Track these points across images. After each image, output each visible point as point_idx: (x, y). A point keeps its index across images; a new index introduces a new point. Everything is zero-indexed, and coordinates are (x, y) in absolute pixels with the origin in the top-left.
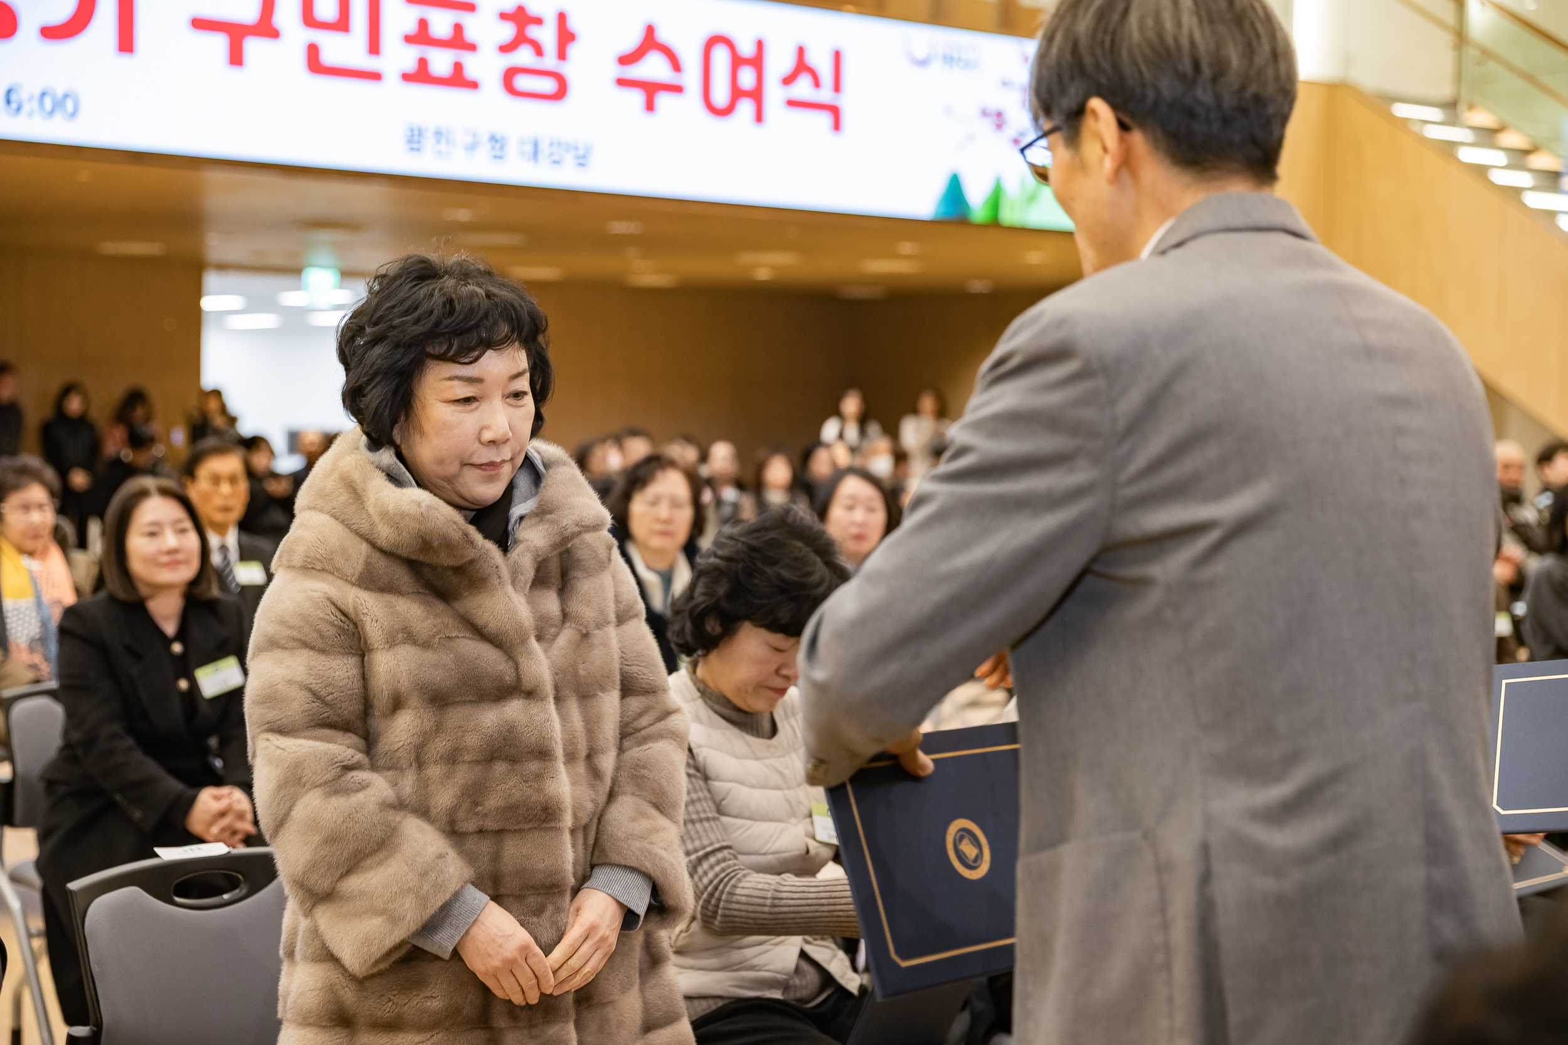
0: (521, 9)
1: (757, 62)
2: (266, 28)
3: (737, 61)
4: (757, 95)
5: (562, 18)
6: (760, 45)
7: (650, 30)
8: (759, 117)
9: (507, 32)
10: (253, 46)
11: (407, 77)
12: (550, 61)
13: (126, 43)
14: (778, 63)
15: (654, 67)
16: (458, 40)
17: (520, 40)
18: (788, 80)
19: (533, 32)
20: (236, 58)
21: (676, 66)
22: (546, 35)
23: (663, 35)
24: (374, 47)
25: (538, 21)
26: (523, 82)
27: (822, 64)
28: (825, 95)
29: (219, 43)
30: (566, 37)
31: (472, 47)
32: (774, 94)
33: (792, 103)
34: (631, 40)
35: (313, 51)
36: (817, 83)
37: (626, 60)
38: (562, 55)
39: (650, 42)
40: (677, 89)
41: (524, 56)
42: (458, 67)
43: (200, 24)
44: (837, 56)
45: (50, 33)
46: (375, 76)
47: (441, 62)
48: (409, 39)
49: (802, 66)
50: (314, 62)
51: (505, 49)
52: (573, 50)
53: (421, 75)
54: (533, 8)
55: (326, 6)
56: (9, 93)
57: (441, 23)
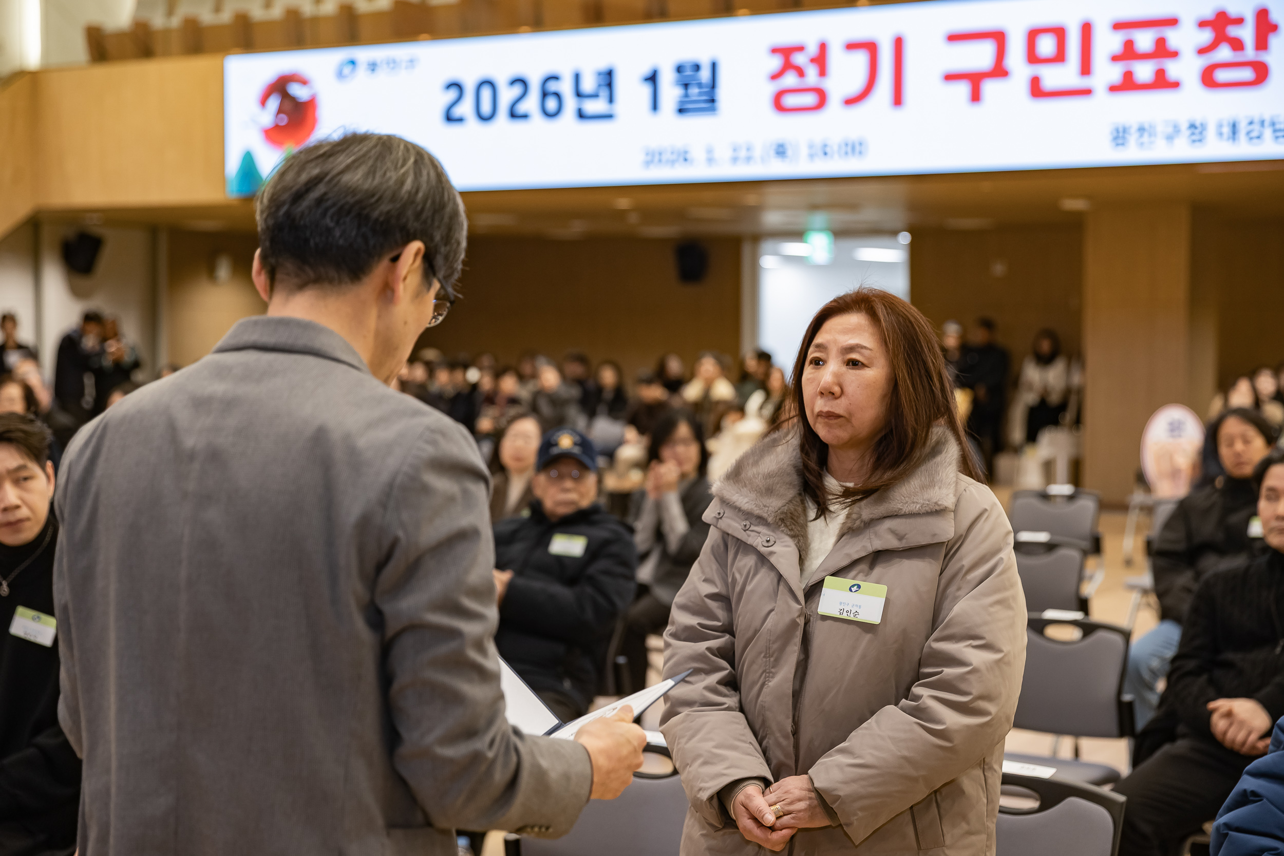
0: (1221, 15)
2: (999, 71)
5: (1262, 15)
9: (1206, 36)
10: (989, 86)
11: (1113, 89)
12: (1250, 53)
13: (898, 100)
16: (1162, 50)
17: (1221, 38)
19: (1233, 31)
20: (976, 96)
22: (1247, 33)
24: (1086, 68)
25: (1240, 21)
26: (1222, 76)
29: (963, 89)
30: (1266, 29)
31: (1174, 54)
35: (1035, 82)
38: (1262, 44)
41: (1224, 53)
42: (1160, 73)
43: (950, 77)
45: (851, 101)
46: (1087, 92)
47: (1144, 71)
48: (1115, 58)
50: (1037, 90)
51: (1204, 51)
52: (1274, 41)
53: (1128, 84)
54: (1233, 11)
55: (1046, 46)
56: (825, 146)
57: (1144, 40)
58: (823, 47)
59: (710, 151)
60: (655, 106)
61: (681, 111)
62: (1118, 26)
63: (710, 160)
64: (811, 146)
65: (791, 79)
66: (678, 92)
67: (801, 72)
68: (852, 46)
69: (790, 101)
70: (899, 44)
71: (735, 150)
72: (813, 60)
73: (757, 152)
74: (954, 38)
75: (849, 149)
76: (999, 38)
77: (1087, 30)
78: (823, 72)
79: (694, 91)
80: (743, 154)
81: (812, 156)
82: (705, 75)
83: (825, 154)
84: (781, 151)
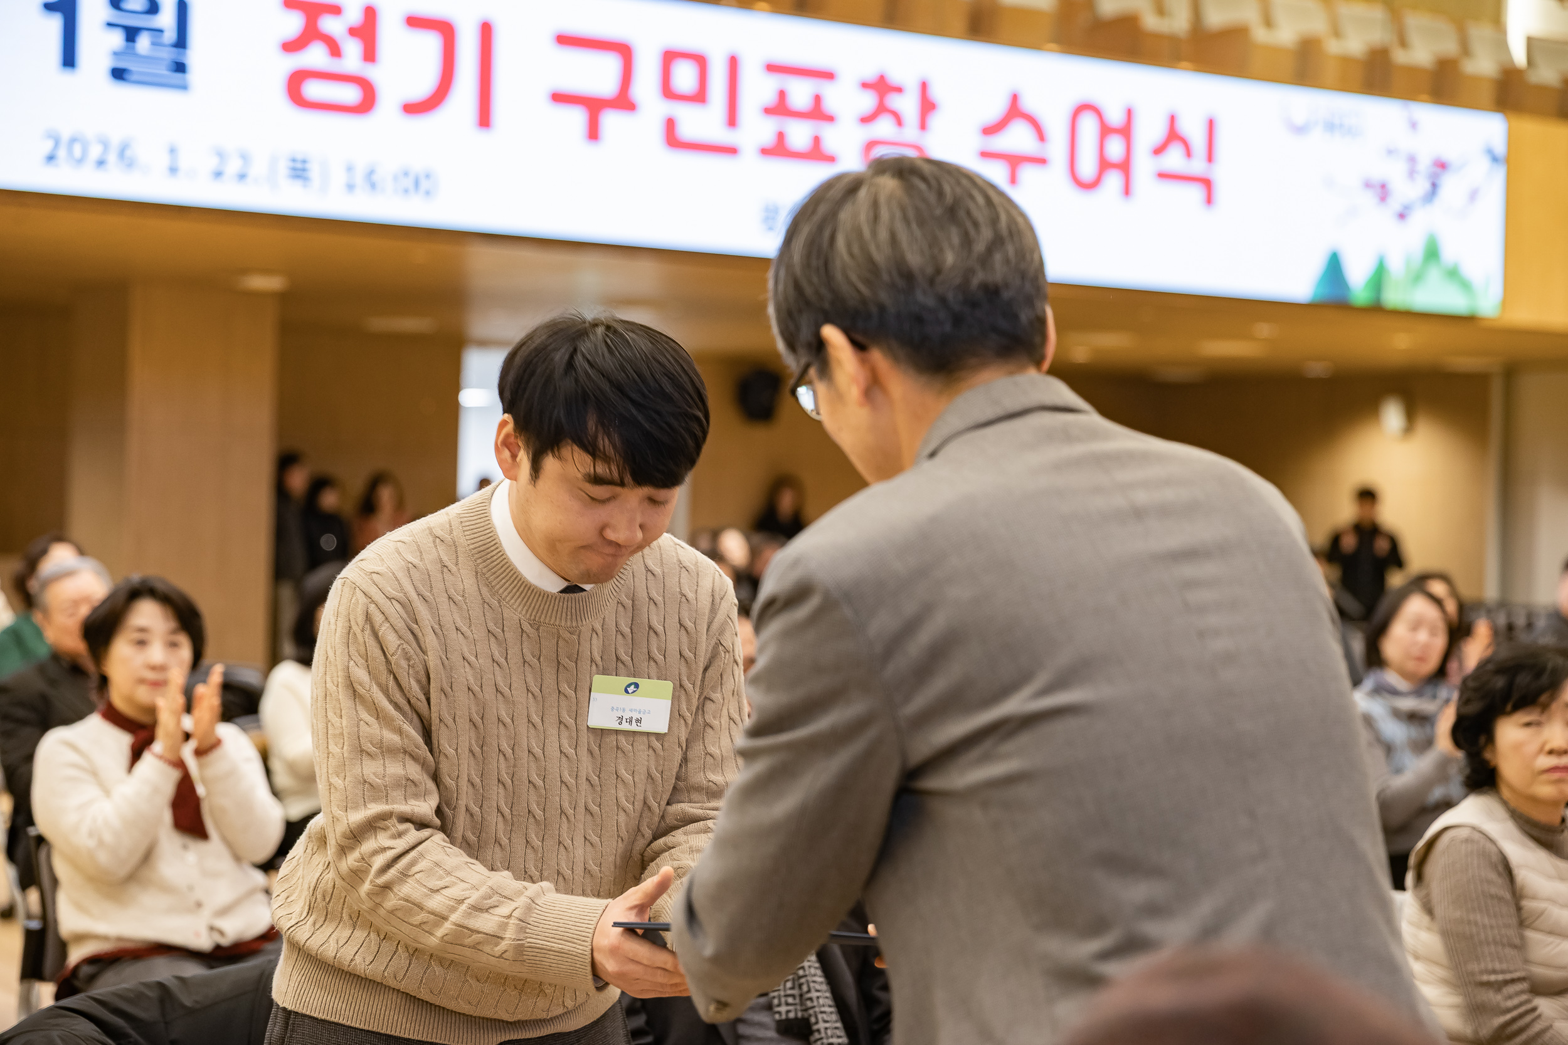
0: (882, 78)
1: (1126, 131)
2: (623, 101)
3: (1105, 130)
4: (1125, 167)
5: (924, 86)
6: (1129, 113)
7: (1015, 98)
8: (1127, 191)
9: (867, 101)
10: (611, 120)
11: (765, 152)
12: (911, 133)
13: (485, 119)
14: (1149, 131)
15: (1017, 138)
16: (818, 112)
17: (881, 109)
18: (1159, 151)
19: (895, 102)
20: (593, 133)
21: (1041, 136)
22: (907, 104)
23: (1029, 104)
24: (732, 120)
25: (899, 90)
27: (1194, 131)
28: (1197, 166)
29: (577, 117)
30: (927, 106)
31: (830, 119)
32: (1144, 165)
33: (1163, 176)
34: (996, 109)
35: (670, 125)
36: (1189, 153)
37: (990, 130)
38: (923, 126)
39: (1015, 111)
40: (1041, 161)
41: (884, 128)
42: (817, 140)
43: (559, 98)
44: (1211, 125)
45: (412, 109)
46: (731, 151)
47: (799, 134)
48: (768, 111)
49: (1173, 136)
50: (672, 138)
51: (867, 120)
52: (935, 120)
53: (778, 149)
54: (895, 77)
55: (685, 77)
56: (370, 173)
57: (800, 93)
58: (370, 13)
59: (173, 151)
60: (69, 59)
61: (118, 74)
62: (773, 68)
63: (173, 170)
64: (350, 169)
65: (315, 56)
66: (117, 39)
67: (335, 50)
68: (415, 22)
69: (314, 90)
70: (486, 31)
71: (221, 155)
72: (353, 32)
73: (258, 168)
74: (565, 40)
75: (409, 182)
76: (624, 51)
77: (733, 63)
78: (370, 55)
79: (143, 43)
80: (233, 166)
81: (350, 187)
82: (166, 18)
83: (373, 186)
84: (299, 171)
